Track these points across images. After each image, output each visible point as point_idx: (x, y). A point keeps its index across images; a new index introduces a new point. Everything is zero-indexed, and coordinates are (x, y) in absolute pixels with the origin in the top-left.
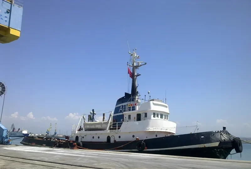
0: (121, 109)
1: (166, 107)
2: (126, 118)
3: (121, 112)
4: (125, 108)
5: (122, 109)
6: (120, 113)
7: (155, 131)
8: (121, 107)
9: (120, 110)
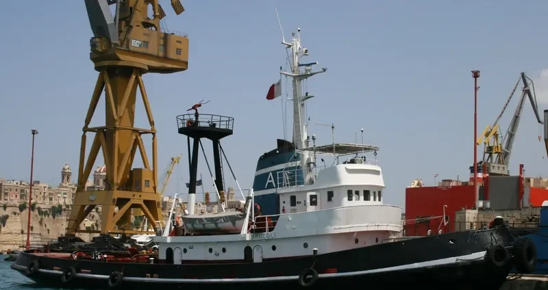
0: (270, 179)
1: (377, 173)
2: (284, 202)
3: (270, 186)
4: (281, 180)
5: (273, 181)
6: (268, 188)
7: (354, 233)
8: (271, 174)
9: (268, 181)
